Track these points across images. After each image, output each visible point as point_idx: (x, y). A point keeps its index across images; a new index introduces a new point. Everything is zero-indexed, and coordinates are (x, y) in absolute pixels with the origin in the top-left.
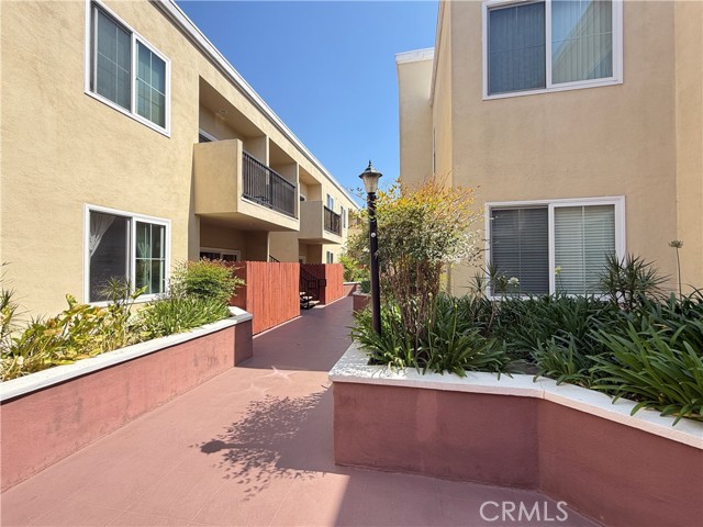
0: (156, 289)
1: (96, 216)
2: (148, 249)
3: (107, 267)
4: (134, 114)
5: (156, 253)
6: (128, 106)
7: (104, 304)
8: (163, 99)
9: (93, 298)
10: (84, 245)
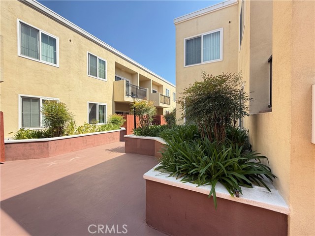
0: (104, 122)
1: (90, 104)
2: (102, 111)
3: (92, 116)
4: (98, 78)
5: (104, 113)
6: (96, 76)
7: (91, 125)
8: (105, 71)
9: (89, 123)
10: (88, 111)
